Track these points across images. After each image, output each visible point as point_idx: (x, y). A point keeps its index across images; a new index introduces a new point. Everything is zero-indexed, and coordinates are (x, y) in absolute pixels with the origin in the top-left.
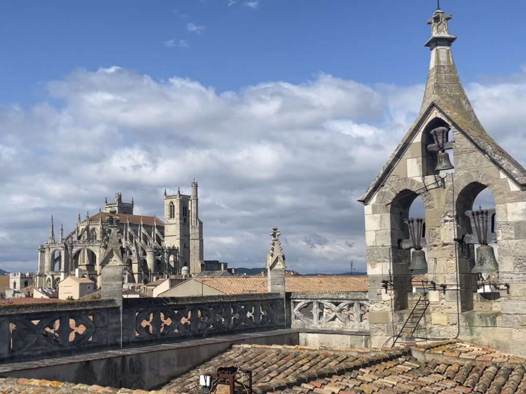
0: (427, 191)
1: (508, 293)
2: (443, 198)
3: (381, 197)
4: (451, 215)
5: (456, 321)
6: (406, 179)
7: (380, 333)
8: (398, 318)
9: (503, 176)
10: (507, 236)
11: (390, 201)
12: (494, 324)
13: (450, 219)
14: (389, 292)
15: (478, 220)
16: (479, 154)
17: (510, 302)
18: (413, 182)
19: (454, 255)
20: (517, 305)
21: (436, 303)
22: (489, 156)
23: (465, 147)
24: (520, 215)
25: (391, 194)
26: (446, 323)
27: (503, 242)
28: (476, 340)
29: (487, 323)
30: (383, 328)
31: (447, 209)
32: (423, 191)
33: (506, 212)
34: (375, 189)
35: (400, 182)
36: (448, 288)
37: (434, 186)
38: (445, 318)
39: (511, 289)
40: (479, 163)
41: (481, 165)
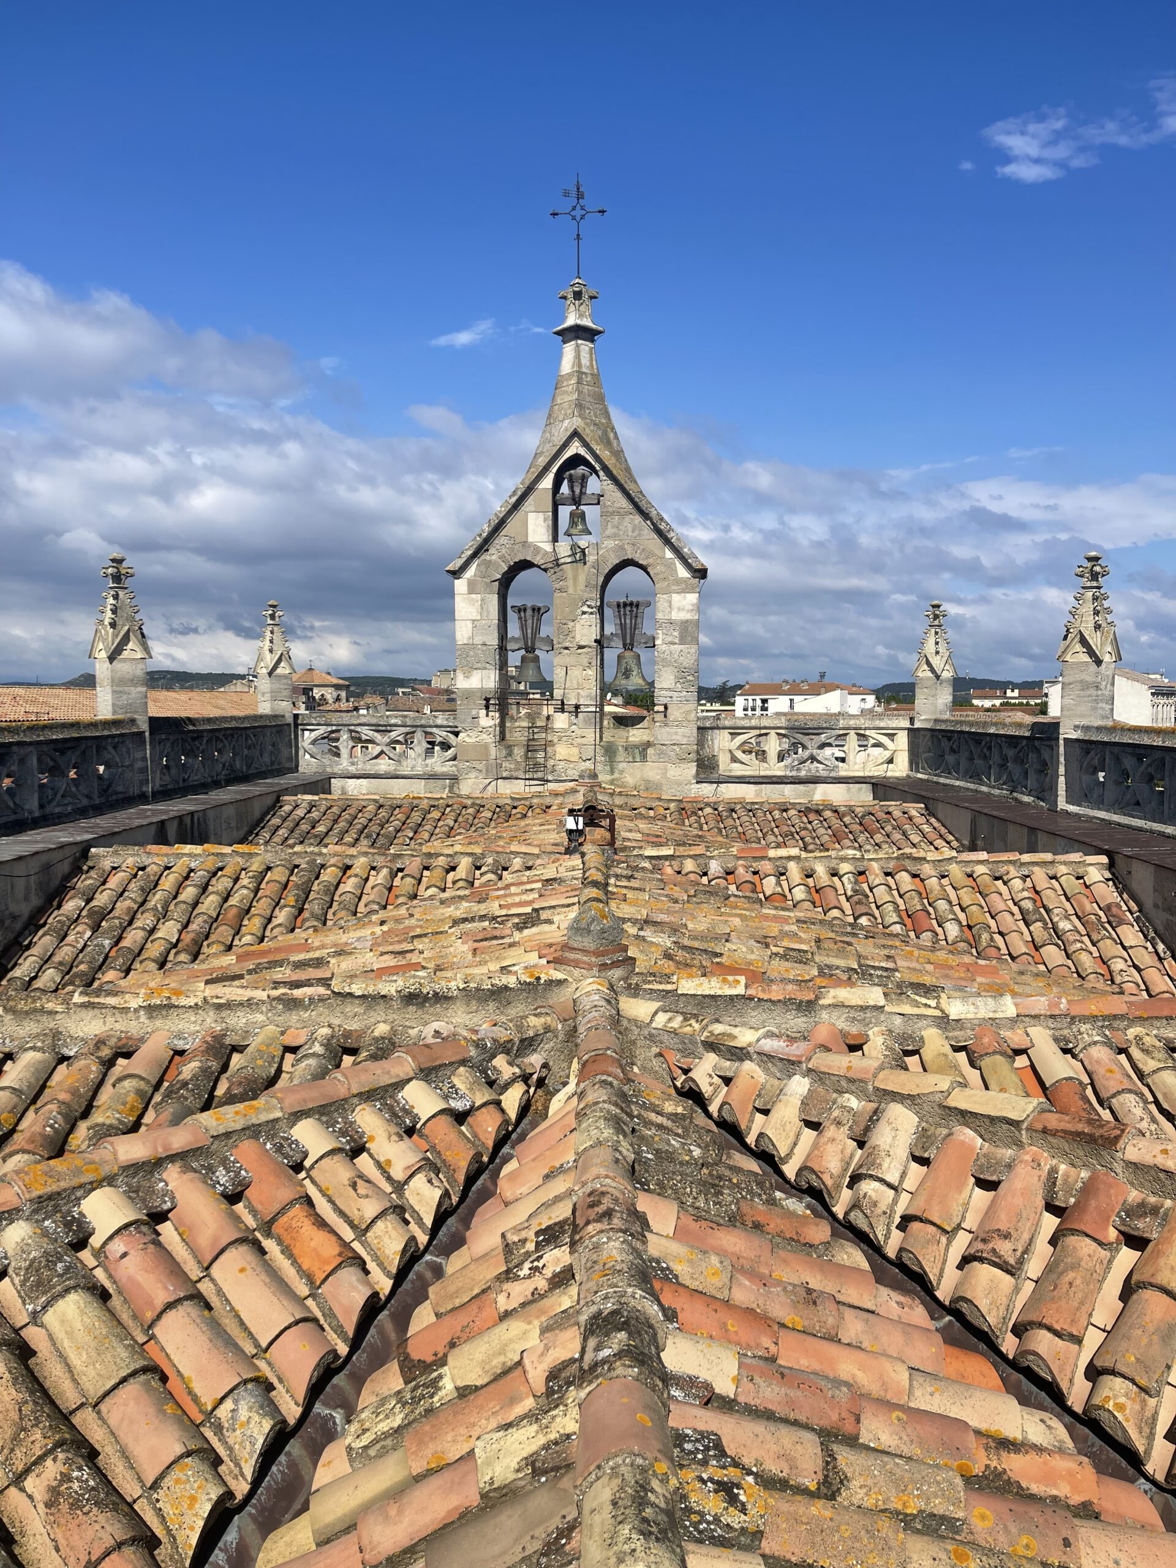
0: (558, 565)
1: (665, 716)
2: (582, 578)
3: (483, 568)
4: (593, 604)
5: (591, 754)
6: (525, 544)
7: (473, 774)
8: (504, 752)
9: (669, 554)
10: (669, 639)
11: (499, 576)
12: (644, 757)
13: (590, 610)
14: (491, 714)
15: (625, 615)
16: (638, 519)
17: (667, 729)
18: (537, 550)
19: (594, 663)
20: (676, 733)
21: (564, 730)
22: (653, 523)
23: (619, 505)
24: (688, 611)
25: (500, 565)
26: (576, 759)
27: (664, 647)
28: (617, 779)
29: (634, 758)
30: (479, 767)
31: (586, 595)
32: (551, 565)
33: (670, 606)
34: (475, 555)
35: (516, 547)
36: (583, 709)
37: (569, 560)
38: (575, 751)
39: (669, 711)
40: (637, 532)
41: (639, 535)
